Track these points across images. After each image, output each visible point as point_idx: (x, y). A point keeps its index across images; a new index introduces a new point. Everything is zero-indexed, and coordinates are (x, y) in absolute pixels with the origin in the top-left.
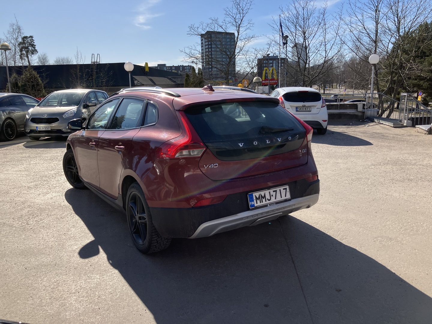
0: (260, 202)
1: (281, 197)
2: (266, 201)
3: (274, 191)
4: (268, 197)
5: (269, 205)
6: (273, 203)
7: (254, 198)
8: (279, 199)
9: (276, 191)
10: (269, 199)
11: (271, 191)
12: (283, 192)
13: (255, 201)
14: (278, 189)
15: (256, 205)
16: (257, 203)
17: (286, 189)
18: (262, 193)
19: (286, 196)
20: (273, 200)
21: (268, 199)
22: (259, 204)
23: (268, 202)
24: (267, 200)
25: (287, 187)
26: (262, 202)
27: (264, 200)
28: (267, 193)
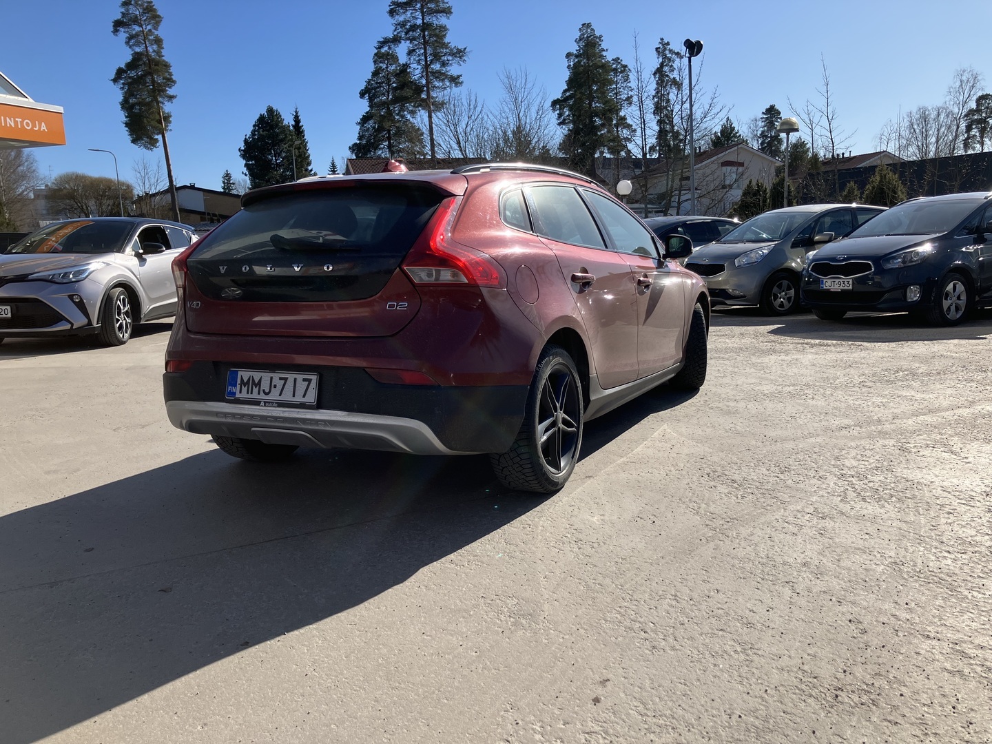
0: (248, 393)
1: (294, 396)
2: (259, 394)
3: (281, 379)
4: (265, 386)
5: (262, 404)
6: (273, 403)
7: (239, 381)
8: (287, 397)
9: (286, 379)
10: (267, 391)
11: (276, 376)
12: (301, 386)
13: (238, 386)
14: (291, 377)
15: (238, 395)
16: (240, 392)
17: (310, 381)
18: (257, 375)
19: (304, 397)
20: (274, 395)
21: (264, 390)
22: (244, 395)
23: (262, 396)
24: (262, 392)
25: (314, 378)
26: (251, 393)
27: (256, 390)
28: (265, 377)
